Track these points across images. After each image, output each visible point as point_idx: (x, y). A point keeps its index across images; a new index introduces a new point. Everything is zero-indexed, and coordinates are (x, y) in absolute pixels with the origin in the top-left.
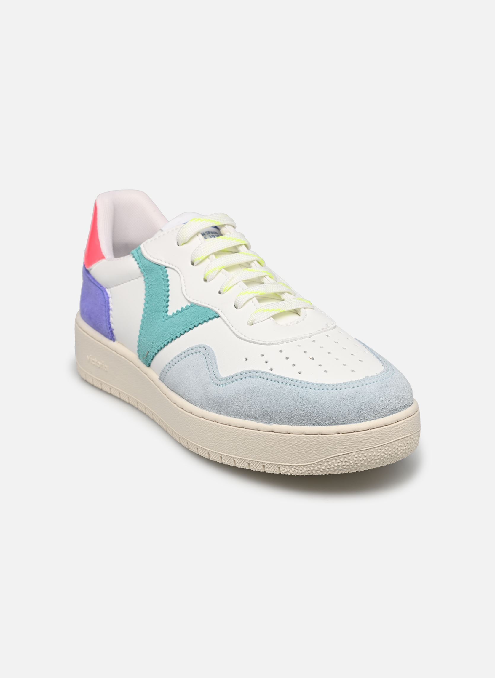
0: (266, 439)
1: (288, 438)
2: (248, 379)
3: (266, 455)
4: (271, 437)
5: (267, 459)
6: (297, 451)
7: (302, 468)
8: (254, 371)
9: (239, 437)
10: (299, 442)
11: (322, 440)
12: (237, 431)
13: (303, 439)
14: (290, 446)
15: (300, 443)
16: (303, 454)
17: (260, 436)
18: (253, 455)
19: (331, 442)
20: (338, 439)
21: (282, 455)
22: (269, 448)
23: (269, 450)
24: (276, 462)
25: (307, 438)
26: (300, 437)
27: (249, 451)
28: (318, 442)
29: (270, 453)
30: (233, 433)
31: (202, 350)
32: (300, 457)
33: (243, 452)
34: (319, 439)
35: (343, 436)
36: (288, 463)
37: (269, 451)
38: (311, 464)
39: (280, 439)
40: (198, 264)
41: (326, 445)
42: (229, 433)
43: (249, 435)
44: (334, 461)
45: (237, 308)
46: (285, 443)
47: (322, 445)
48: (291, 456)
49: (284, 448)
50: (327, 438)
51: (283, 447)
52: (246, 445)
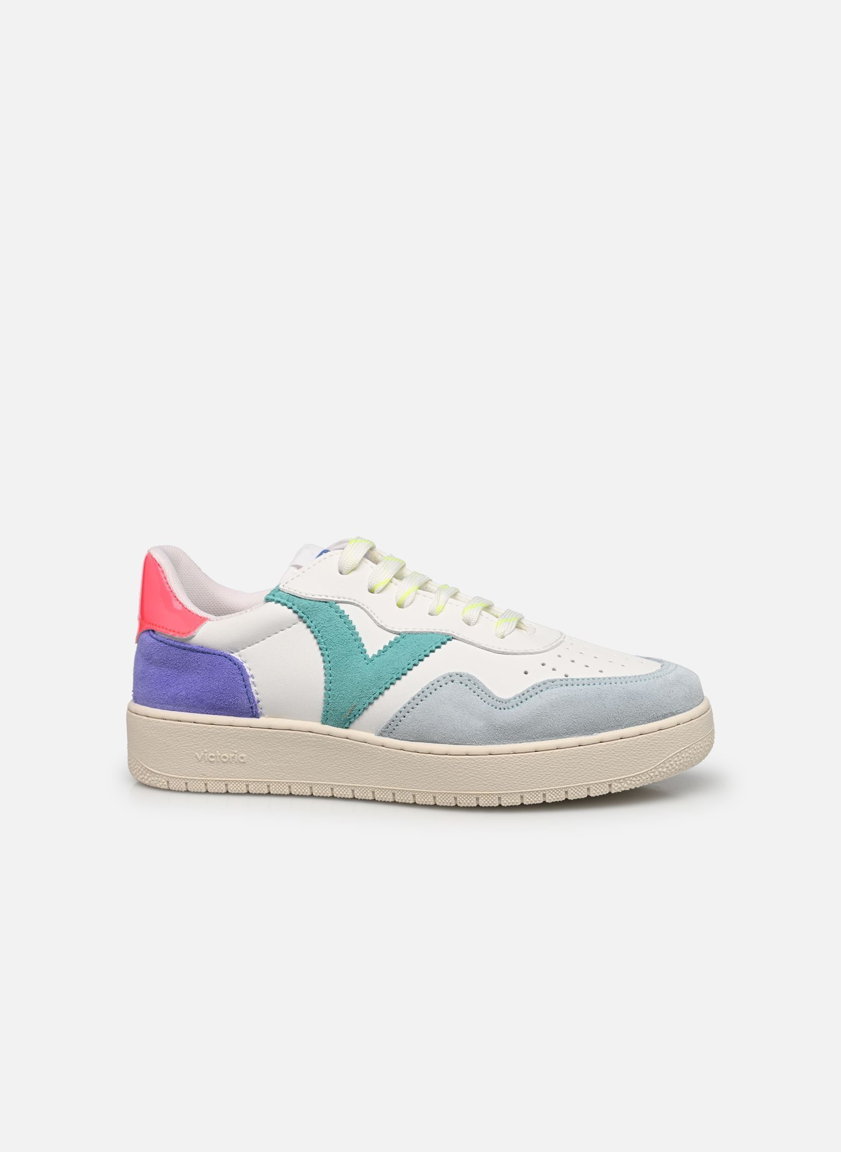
0: (594, 753)
1: (624, 744)
2: (546, 692)
3: (593, 773)
4: (601, 749)
5: (595, 778)
6: (635, 757)
7: (640, 777)
8: (549, 681)
9: (553, 762)
10: (637, 745)
11: (664, 736)
12: (549, 755)
13: (642, 740)
14: (627, 754)
15: (638, 747)
16: (643, 759)
17: (585, 751)
18: (575, 779)
19: (673, 736)
20: (680, 731)
21: (615, 767)
22: (598, 764)
23: (598, 765)
24: (607, 779)
25: (647, 738)
26: (638, 739)
27: (568, 775)
28: (659, 740)
29: (599, 770)
30: (544, 758)
31: (457, 679)
32: (638, 763)
33: (560, 779)
34: (659, 736)
35: (684, 726)
36: (622, 775)
37: (598, 767)
38: (652, 769)
39: (614, 748)
40: (381, 591)
41: (668, 741)
42: (538, 760)
43: (570, 755)
44: (676, 759)
45: (470, 625)
46: (619, 752)
47: (664, 742)
48: (627, 766)
49: (618, 758)
50: (669, 732)
51: (617, 756)
52: (565, 768)
